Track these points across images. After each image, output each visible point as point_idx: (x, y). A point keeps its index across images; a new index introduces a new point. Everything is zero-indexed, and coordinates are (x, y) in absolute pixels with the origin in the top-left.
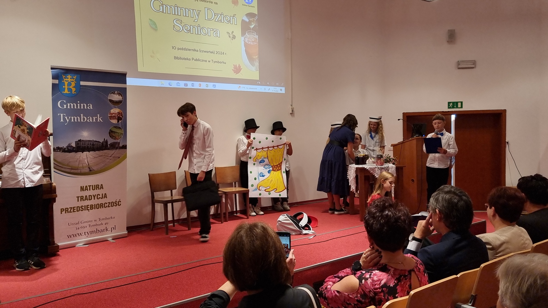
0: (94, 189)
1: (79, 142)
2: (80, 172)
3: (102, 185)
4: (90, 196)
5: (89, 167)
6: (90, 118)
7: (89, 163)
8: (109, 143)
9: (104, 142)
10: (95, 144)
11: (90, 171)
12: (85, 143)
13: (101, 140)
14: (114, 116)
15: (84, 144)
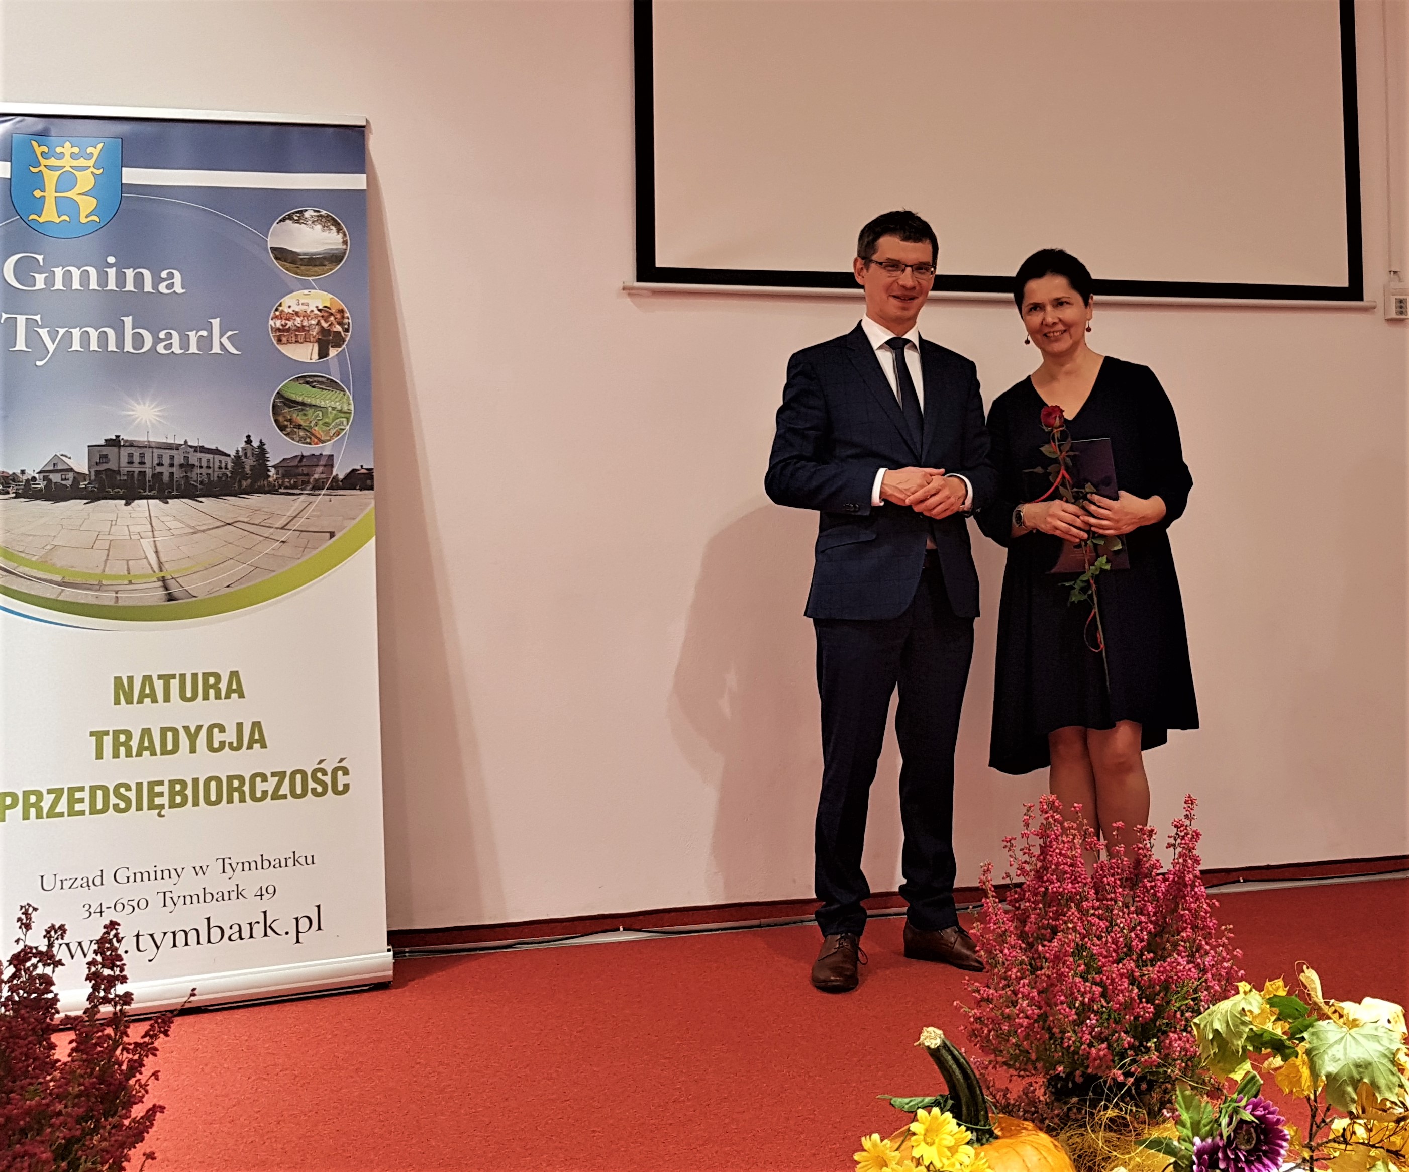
0: (189, 694)
1: (112, 451)
2: (112, 603)
3: (234, 675)
4: (170, 735)
5: (163, 580)
6: (169, 336)
7: (163, 560)
8: (273, 459)
9: (246, 454)
10: (197, 464)
11: (171, 598)
12: (142, 456)
13: (233, 446)
14: (302, 328)
15: (136, 459)
